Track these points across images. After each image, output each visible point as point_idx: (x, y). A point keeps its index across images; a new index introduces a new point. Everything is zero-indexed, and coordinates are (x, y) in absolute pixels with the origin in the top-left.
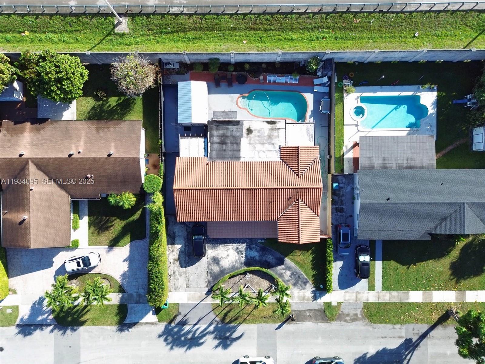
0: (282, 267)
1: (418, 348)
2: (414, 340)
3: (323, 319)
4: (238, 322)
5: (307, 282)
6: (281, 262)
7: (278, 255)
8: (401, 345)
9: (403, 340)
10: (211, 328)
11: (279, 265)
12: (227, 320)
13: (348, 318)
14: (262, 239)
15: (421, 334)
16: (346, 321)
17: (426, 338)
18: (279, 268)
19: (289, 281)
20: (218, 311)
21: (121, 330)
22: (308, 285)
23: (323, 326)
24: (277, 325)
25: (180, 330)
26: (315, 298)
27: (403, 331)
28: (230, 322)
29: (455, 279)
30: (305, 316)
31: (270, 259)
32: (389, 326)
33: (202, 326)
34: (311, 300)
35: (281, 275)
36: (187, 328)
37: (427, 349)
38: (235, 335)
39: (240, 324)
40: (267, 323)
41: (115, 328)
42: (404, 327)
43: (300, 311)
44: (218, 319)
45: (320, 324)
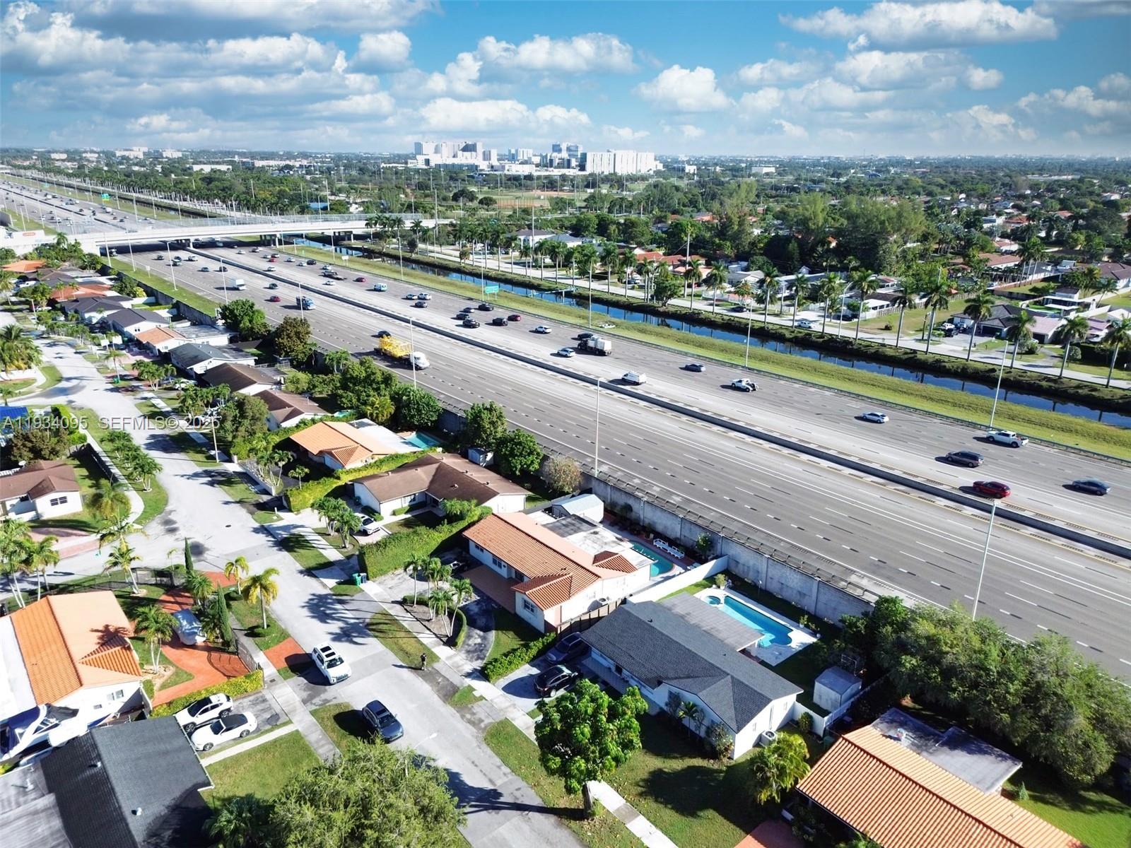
0: (481, 633)
1: (493, 813)
2: (502, 799)
3: (445, 696)
4: (377, 634)
5: (483, 659)
6: (486, 629)
7: (493, 624)
8: (480, 790)
9: (490, 787)
10: (352, 621)
11: (481, 630)
12: (374, 627)
13: (468, 716)
14: (497, 604)
15: (519, 802)
16: (463, 717)
17: (519, 812)
18: (478, 632)
19: (469, 645)
20: (380, 616)
21: (301, 572)
22: (480, 661)
23: (436, 700)
24: (400, 663)
25: (332, 604)
26: (468, 675)
27: (505, 779)
28: (373, 630)
29: (643, 789)
30: (434, 678)
31: (482, 621)
32: (498, 761)
33: (349, 614)
34: (463, 673)
35: (469, 637)
36: (338, 606)
37: (500, 824)
38: (355, 640)
39: (376, 637)
40: (396, 654)
41: (301, 568)
42: (512, 777)
43: (438, 672)
44: (367, 621)
45: (436, 696)
